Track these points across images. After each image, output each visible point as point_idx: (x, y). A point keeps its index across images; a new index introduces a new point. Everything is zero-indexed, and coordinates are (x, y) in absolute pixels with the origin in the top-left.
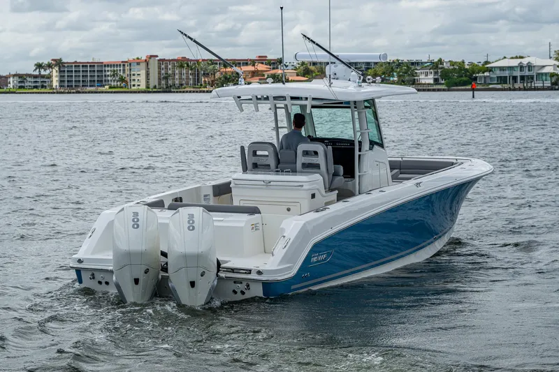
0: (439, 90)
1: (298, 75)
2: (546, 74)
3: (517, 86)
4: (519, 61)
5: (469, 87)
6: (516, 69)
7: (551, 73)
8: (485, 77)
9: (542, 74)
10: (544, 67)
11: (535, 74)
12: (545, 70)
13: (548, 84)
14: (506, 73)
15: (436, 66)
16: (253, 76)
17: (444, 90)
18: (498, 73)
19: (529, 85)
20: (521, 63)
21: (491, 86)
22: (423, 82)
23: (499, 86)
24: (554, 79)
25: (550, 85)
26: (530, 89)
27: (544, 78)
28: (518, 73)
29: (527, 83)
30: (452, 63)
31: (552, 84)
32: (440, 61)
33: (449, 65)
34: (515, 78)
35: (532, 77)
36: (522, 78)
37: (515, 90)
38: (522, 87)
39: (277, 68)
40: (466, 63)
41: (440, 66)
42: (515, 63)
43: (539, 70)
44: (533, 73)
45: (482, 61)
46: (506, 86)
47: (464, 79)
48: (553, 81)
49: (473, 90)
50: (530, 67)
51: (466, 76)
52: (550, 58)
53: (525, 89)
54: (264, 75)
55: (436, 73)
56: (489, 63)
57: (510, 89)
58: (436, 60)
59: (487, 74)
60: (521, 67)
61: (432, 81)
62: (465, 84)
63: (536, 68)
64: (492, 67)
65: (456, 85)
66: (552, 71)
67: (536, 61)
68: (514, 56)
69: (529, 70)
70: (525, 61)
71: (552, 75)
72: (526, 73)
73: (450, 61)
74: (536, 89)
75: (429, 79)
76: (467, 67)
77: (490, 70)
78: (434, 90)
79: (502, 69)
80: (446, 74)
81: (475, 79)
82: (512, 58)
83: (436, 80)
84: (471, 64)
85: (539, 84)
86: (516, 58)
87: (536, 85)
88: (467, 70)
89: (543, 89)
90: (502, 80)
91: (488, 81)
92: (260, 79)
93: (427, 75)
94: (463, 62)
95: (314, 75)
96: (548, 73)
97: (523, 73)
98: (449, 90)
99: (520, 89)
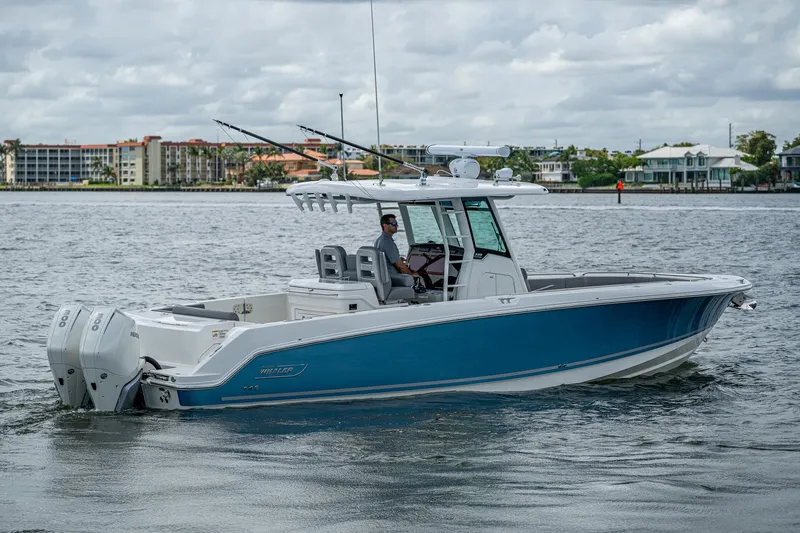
0: (569, 191)
1: (365, 168)
2: (724, 169)
3: (682, 186)
4: (685, 150)
5: (613, 187)
6: (680, 161)
7: (732, 169)
8: (637, 173)
9: (719, 169)
10: (721, 159)
11: (708, 170)
12: (723, 164)
13: (727, 184)
14: (667, 168)
15: (565, 155)
16: (299, 169)
17: (577, 191)
18: (656, 168)
19: (700, 185)
20: (688, 153)
21: (645, 186)
22: (547, 179)
23: (657, 187)
24: (736, 178)
25: (729, 186)
26: (702, 191)
27: (722, 175)
28: (684, 168)
29: (698, 182)
30: (589, 153)
31: (733, 184)
32: (573, 150)
33: (585, 153)
34: (679, 175)
35: (704, 174)
36: (690, 175)
37: (679, 192)
38: (689, 188)
39: (335, 157)
40: (610, 152)
41: (572, 156)
42: (680, 153)
43: (715, 163)
44: (706, 168)
45: (633, 150)
46: (666, 186)
47: (608, 175)
48: (735, 180)
49: (619, 191)
50: (701, 159)
51: (609, 171)
52: (731, 146)
53: (694, 191)
54: (315, 167)
55: (566, 167)
56: (643, 152)
57: (672, 192)
58: (566, 148)
59: (639, 168)
60: (689, 159)
61: (559, 179)
62: (608, 182)
63: (710, 161)
64: (647, 159)
65: (596, 183)
66: (733, 165)
67: (709, 151)
68: (679, 143)
69: (700, 164)
70: (694, 151)
71: (734, 171)
72: (696, 167)
73: (586, 150)
74: (710, 191)
75: (556, 176)
76: (610, 158)
77: (644, 163)
78: (562, 191)
79: (661, 161)
80: (580, 169)
81: (623, 175)
82: (676, 146)
83: (566, 177)
84: (617, 154)
85: (714, 184)
86: (682, 145)
87: (710, 185)
88: (610, 163)
89: (719, 191)
90: (662, 177)
91: (641, 179)
92: (310, 173)
93: (552, 170)
94: (605, 151)
95: (389, 167)
96: (728, 168)
97: (690, 168)
98: (584, 192)
99: (686, 191)
